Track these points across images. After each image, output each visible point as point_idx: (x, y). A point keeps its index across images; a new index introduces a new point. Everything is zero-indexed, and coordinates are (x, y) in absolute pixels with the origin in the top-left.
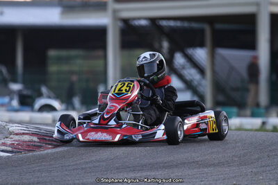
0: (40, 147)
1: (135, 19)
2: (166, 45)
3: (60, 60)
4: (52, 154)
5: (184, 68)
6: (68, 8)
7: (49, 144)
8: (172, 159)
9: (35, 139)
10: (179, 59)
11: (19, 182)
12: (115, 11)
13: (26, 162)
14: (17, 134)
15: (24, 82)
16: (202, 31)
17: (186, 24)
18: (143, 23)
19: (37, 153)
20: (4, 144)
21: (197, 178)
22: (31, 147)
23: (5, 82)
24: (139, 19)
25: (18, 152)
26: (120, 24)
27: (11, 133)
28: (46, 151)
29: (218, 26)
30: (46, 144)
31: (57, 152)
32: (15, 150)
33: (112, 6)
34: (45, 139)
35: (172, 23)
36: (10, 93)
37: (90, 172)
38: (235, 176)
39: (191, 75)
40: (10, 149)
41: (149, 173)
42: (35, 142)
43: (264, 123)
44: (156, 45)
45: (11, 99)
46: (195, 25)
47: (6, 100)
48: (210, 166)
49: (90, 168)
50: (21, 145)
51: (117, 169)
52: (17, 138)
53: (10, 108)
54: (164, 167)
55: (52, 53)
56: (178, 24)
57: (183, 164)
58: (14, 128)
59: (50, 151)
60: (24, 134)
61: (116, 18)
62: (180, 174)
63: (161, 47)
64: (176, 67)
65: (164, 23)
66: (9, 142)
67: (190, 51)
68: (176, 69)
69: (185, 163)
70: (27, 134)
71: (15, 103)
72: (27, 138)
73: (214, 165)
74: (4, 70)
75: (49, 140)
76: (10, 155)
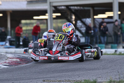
0: (20, 63)
1: (59, 6)
4: (26, 66)
7: (24, 62)
8: (75, 67)
9: (18, 60)
11: (12, 78)
12: (50, 3)
14: (10, 58)
17: (82, 8)
19: (19, 66)
20: (5, 62)
21: (85, 75)
22: (16, 63)
24: (61, 6)
27: (8, 58)
28: (23, 65)
29: (96, 8)
30: (23, 62)
31: (27, 66)
32: (10, 65)
34: (22, 60)
40: (8, 64)
42: (18, 61)
43: (116, 51)
44: (69, 18)
46: (86, 8)
47: (4, 43)
50: (12, 63)
51: (52, 72)
52: (10, 60)
56: (79, 8)
58: (9, 56)
59: (24, 65)
60: (13, 58)
61: (50, 6)
62: (78, 73)
63: (71, 18)
66: (7, 61)
70: (15, 58)
72: (15, 60)
73: (93, 70)
75: (24, 60)
76: (8, 67)
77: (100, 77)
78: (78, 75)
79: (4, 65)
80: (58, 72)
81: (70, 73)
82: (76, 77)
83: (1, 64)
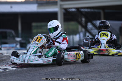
1: (70, 8)
2: (83, 19)
3: (37, 27)
5: (92, 29)
6: (40, 4)
8: (87, 69)
10: (90, 26)
12: (61, 5)
13: (23, 72)
15: (22, 37)
16: (100, 13)
17: (92, 10)
18: (73, 10)
21: (98, 77)
23: (14, 37)
24: (72, 8)
25: (20, 68)
26: (63, 11)
29: (106, 11)
33: (60, 3)
35: (86, 10)
36: (16, 42)
37: (52, 76)
38: (115, 76)
39: (95, 32)
41: (77, 76)
44: (80, 20)
45: (17, 45)
46: (96, 10)
47: (14, 45)
48: (104, 72)
49: (51, 74)
50: (21, 65)
51: (63, 74)
53: (16, 48)
54: (84, 73)
55: (34, 24)
56: (89, 10)
57: (92, 71)
61: (61, 8)
63: (82, 20)
64: (88, 29)
65: (83, 10)
67: (94, 22)
68: (88, 30)
69: (93, 71)
71: (18, 46)
73: (106, 72)
74: (13, 32)
76: (16, 69)
77: (115, 80)
78: (91, 78)
79: (12, 67)
80: (69, 75)
81: (82, 76)
82: (88, 79)
83: (9, 66)
